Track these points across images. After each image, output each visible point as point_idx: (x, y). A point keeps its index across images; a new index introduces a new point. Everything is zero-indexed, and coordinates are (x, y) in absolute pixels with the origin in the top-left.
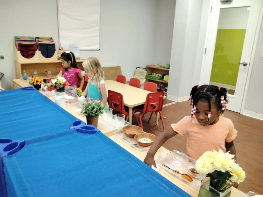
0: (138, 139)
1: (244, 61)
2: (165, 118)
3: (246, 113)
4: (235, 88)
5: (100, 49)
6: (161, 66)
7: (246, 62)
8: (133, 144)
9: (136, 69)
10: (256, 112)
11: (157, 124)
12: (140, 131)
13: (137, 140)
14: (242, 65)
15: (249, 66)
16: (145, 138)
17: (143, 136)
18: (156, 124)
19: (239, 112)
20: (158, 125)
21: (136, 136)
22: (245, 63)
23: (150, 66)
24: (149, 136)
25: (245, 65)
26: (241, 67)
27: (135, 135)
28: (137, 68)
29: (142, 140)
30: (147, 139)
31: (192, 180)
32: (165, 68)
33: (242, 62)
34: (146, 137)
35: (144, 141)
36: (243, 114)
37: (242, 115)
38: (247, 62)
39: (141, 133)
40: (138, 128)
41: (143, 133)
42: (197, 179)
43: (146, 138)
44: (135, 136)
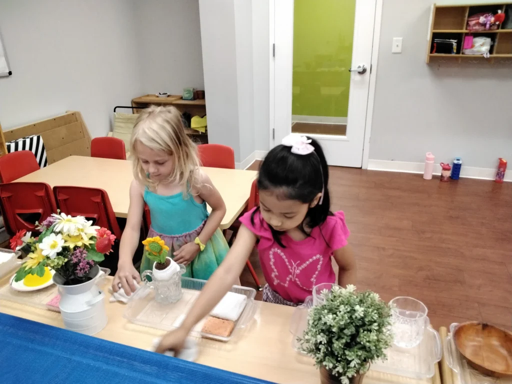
3: (372, 166)
4: (346, 121)
5: (10, 73)
6: (169, 96)
7: (363, 66)
9: (115, 111)
10: (392, 160)
14: (357, 74)
15: (371, 73)
19: (360, 167)
22: (361, 69)
23: (140, 98)
25: (362, 72)
26: (355, 78)
28: (117, 109)
32: (181, 98)
36: (368, 169)
37: (366, 171)
38: (365, 66)
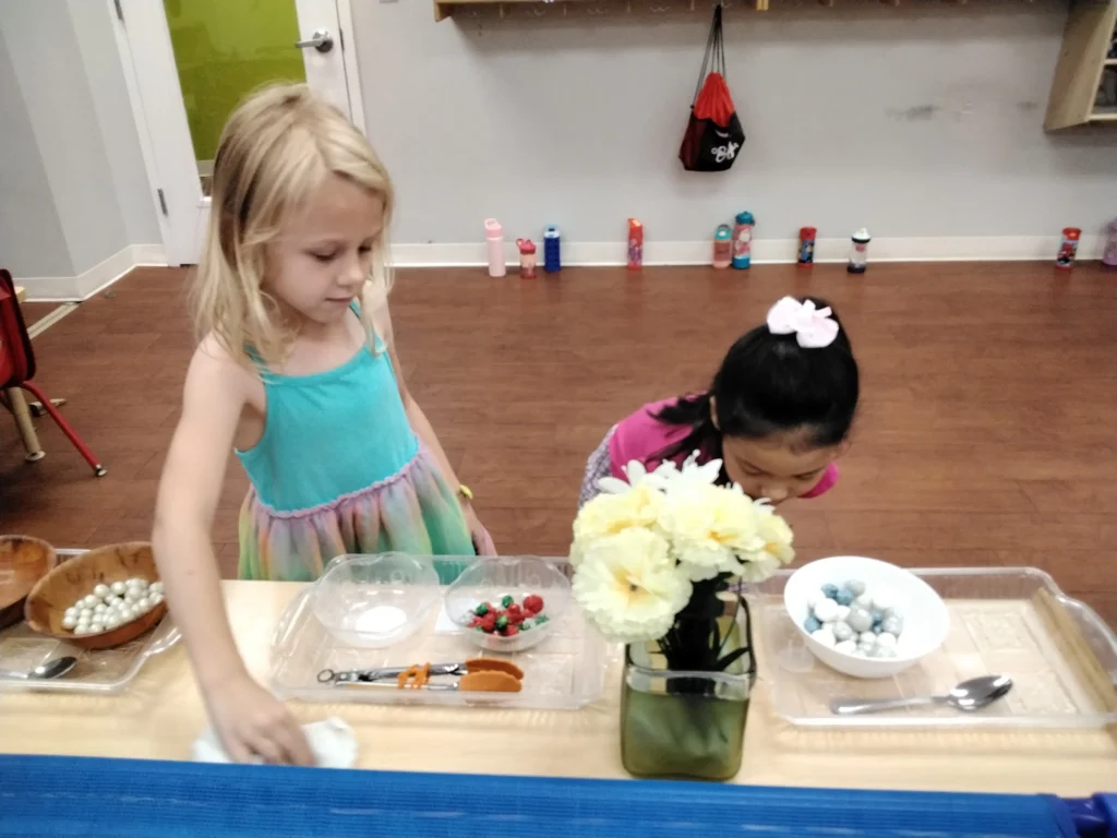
0: (52, 615)
1: (314, 32)
2: (61, 404)
7: (322, 32)
8: (41, 670)
10: (430, 242)
11: (34, 454)
12: (34, 556)
13: (55, 629)
14: (313, 49)
15: (343, 47)
16: (100, 589)
17: (77, 581)
18: (27, 457)
20: (42, 454)
21: (32, 603)
22: (321, 40)
24: (123, 562)
25: (325, 47)
26: (312, 60)
27: (23, 600)
29: (86, 613)
30: (118, 587)
31: (519, 675)
33: (306, 35)
34: (102, 578)
35: (100, 608)
38: (327, 33)
39: (53, 571)
40: (8, 547)
41: (67, 563)
42: (519, 653)
43: (109, 585)
44: (28, 608)
